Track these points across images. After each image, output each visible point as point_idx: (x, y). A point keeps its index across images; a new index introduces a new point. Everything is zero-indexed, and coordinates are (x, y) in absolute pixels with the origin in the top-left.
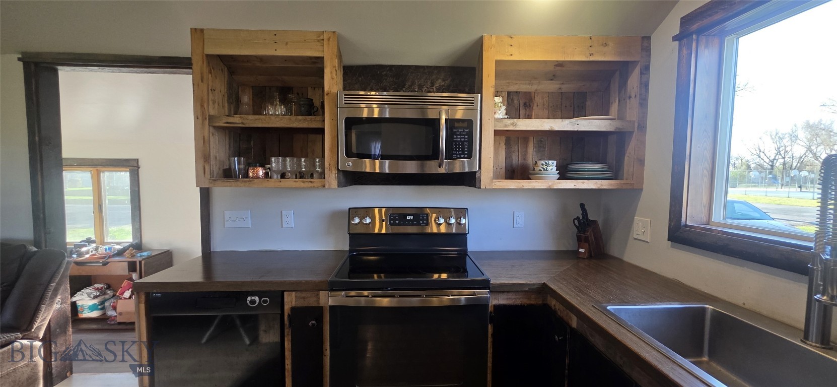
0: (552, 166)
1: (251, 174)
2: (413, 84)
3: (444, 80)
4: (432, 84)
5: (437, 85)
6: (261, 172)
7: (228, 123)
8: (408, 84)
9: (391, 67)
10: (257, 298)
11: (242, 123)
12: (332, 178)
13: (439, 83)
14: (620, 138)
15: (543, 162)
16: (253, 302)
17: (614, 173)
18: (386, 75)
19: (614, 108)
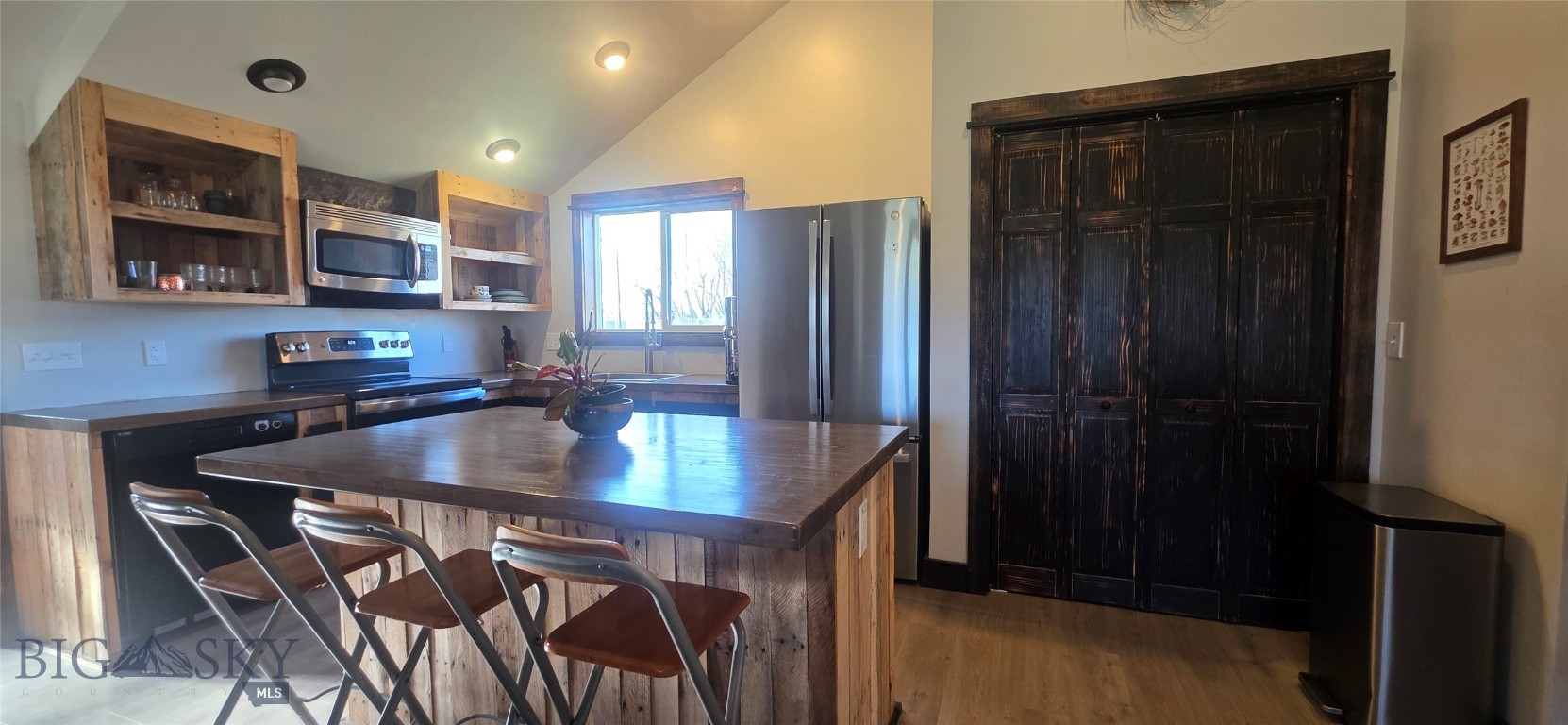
0: (486, 293)
1: (165, 285)
2: (355, 197)
3: (386, 199)
4: (376, 201)
5: (380, 202)
6: (181, 284)
7: (141, 215)
8: (350, 196)
9: (332, 175)
10: (266, 422)
11: (165, 218)
12: (298, 295)
13: (381, 200)
14: (531, 271)
15: (480, 287)
16: (262, 426)
17: (530, 298)
18: (326, 182)
19: (522, 244)
